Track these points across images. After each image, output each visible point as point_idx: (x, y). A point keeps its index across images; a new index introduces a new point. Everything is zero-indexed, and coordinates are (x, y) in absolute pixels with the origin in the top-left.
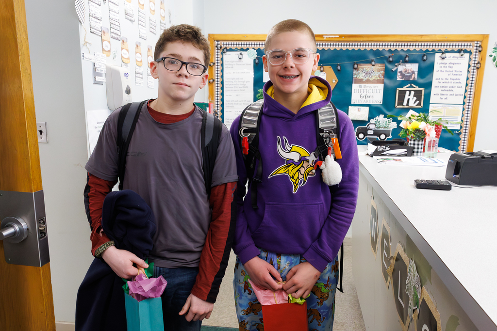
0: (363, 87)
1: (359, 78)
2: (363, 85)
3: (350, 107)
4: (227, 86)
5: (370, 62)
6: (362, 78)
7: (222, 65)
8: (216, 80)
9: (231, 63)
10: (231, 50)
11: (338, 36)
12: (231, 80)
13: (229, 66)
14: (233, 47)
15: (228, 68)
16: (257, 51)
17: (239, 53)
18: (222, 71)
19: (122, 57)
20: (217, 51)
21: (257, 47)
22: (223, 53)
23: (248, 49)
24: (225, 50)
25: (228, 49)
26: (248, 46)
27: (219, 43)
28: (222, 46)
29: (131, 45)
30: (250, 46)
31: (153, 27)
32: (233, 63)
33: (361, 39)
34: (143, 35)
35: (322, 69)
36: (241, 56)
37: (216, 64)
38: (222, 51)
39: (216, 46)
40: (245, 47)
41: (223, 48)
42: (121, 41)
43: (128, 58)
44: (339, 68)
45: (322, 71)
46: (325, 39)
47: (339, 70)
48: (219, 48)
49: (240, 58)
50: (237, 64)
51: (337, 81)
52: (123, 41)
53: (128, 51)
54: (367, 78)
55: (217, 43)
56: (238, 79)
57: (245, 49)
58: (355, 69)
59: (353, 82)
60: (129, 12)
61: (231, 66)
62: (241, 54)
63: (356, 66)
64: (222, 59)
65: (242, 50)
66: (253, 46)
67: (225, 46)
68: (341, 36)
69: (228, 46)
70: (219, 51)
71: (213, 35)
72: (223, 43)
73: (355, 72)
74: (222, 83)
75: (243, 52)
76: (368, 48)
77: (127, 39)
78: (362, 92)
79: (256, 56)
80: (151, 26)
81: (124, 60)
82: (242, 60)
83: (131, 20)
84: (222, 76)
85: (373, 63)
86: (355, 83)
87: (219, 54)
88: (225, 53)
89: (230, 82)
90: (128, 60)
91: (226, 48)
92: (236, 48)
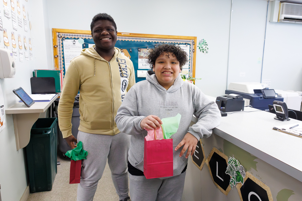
0: (143, 60)
1: (142, 56)
2: (143, 59)
3: (138, 71)
4: (66, 59)
5: (146, 48)
6: (143, 56)
7: (63, 47)
8: (59, 56)
9: (68, 46)
10: (68, 38)
11: (129, 34)
12: (69, 56)
13: (67, 48)
14: (69, 37)
15: (66, 49)
16: (84, 39)
17: (73, 40)
18: (63, 50)
19: (4, 42)
20: (58, 39)
21: (84, 38)
22: (62, 40)
23: (78, 39)
24: (64, 38)
25: (66, 38)
26: (78, 36)
27: (60, 34)
28: (62, 36)
29: (9, 34)
30: (80, 37)
31: (20, 22)
32: (70, 46)
33: (141, 36)
34: (15, 27)
35: (122, 51)
36: (74, 42)
37: (59, 46)
38: (62, 39)
39: (58, 36)
40: (77, 37)
41: (62, 37)
42: (3, 31)
43: (8, 43)
44: (131, 50)
45: (122, 52)
46: (122, 35)
47: (131, 52)
48: (60, 37)
49: (74, 44)
50: (72, 47)
51: (130, 57)
52: (4, 32)
53: (7, 38)
54: (145, 56)
55: (58, 34)
56: (73, 55)
57: (77, 38)
58: (139, 51)
59: (139, 57)
60: (6, 12)
61: (68, 48)
62: (74, 41)
63: (139, 50)
64: (62, 44)
65: (75, 38)
66: (81, 37)
67: (64, 36)
68: (130, 34)
69: (65, 36)
70: (60, 39)
71: (55, 29)
72: (62, 34)
73: (139, 52)
74: (63, 57)
75: (75, 40)
76: (145, 41)
77: (6, 30)
78: (143, 63)
79: (84, 42)
80: (19, 22)
81: (6, 44)
82: (75, 44)
83: (8, 17)
84: (63, 54)
85: (148, 48)
86: (140, 58)
87: (60, 40)
88: (64, 40)
89: (68, 57)
90: (8, 44)
91: (64, 37)
92: (71, 38)
